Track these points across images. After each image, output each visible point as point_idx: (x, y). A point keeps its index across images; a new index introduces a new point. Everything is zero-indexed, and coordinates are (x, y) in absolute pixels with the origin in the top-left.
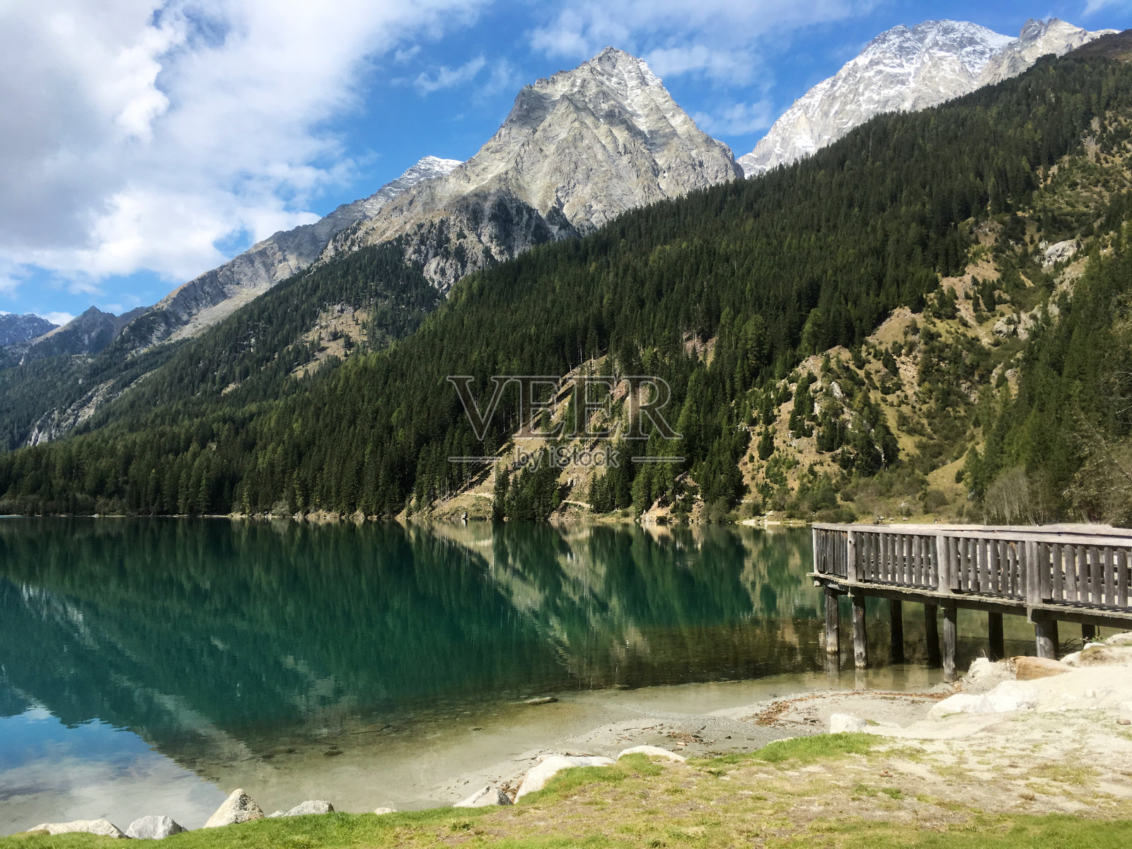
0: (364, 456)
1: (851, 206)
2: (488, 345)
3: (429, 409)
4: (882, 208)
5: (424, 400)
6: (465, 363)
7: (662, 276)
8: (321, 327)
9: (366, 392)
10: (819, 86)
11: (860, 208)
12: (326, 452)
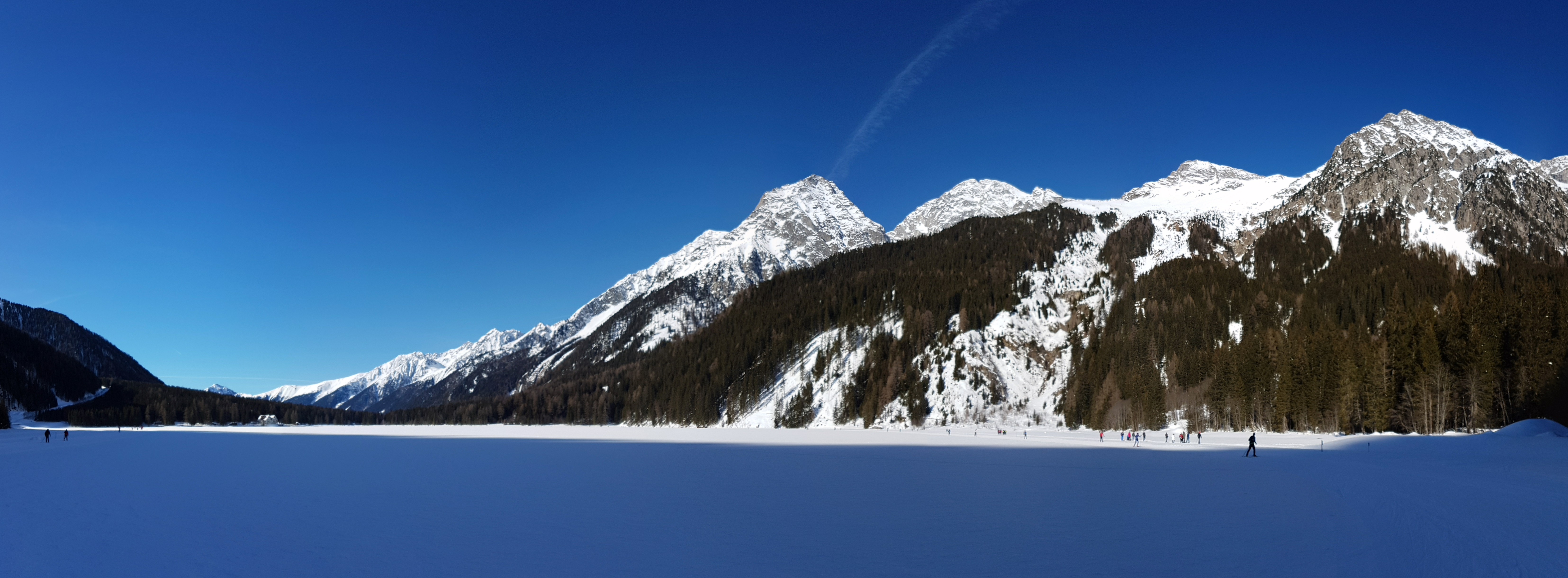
0: (694, 391)
1: (966, 258)
2: (764, 324)
3: (731, 363)
4: (984, 261)
5: (728, 357)
6: (751, 335)
7: (865, 287)
8: (655, 322)
9: (690, 355)
10: (930, 202)
11: (972, 258)
12: (671, 389)
